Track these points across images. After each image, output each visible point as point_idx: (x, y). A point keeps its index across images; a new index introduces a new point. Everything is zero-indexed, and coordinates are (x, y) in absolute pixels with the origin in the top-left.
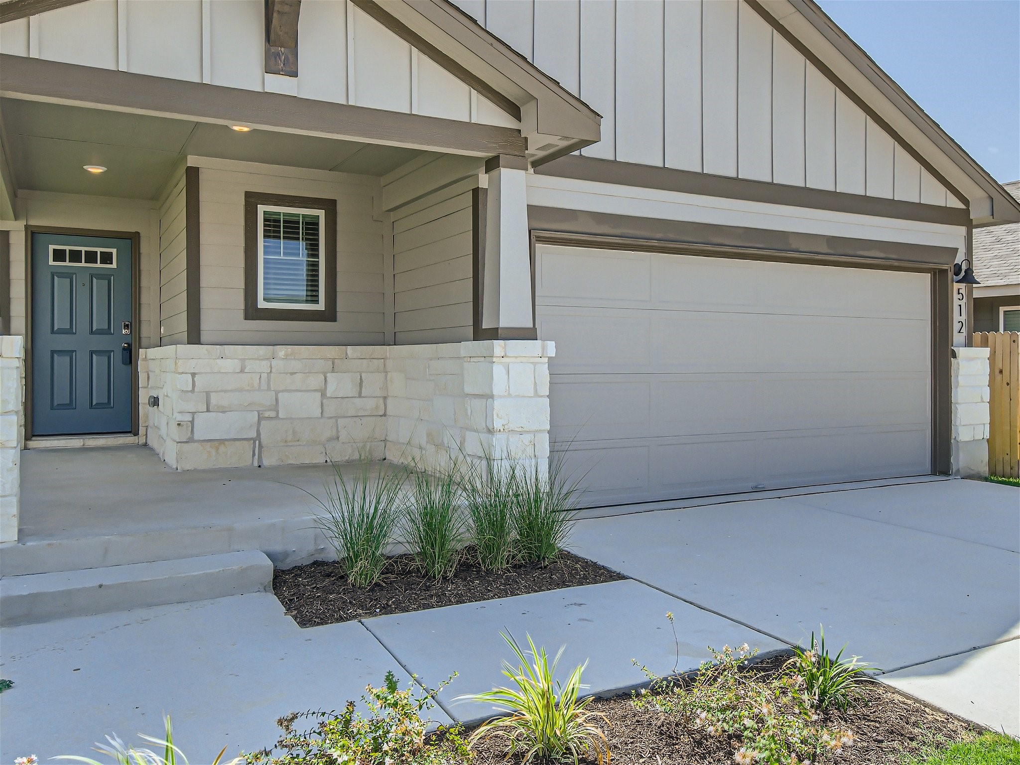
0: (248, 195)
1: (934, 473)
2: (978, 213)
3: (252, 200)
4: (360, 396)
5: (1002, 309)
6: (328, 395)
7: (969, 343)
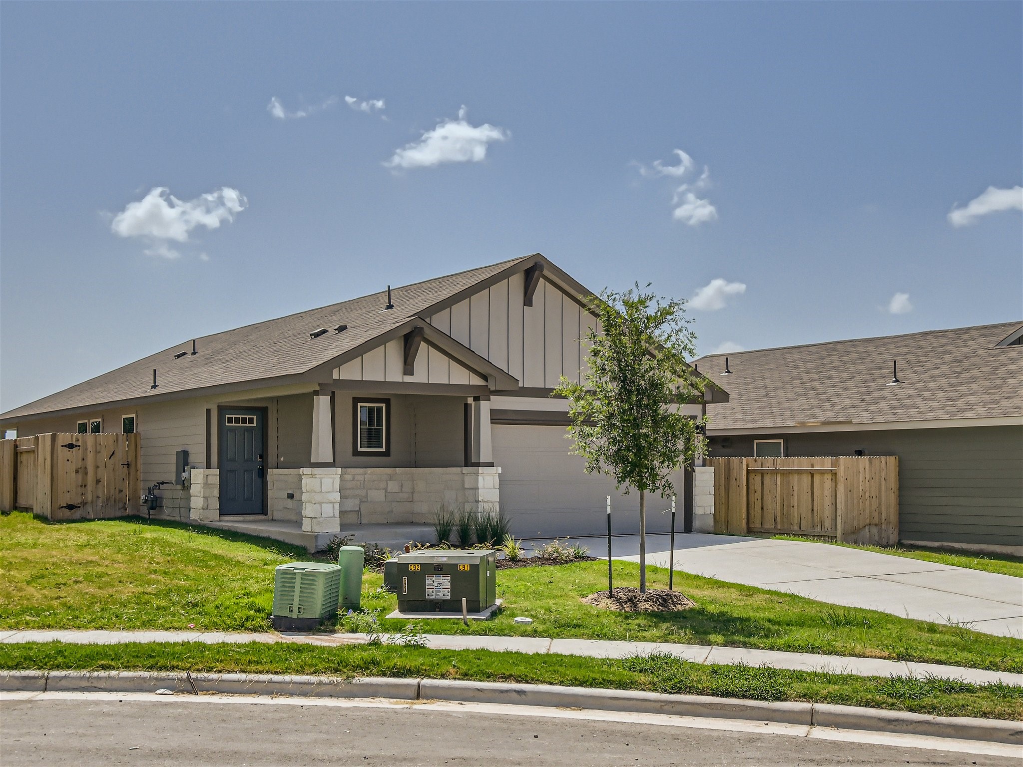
0: (354, 398)
1: (685, 532)
2: (708, 397)
3: (356, 400)
4: (401, 492)
5: (756, 442)
6: (388, 491)
7: (704, 465)
